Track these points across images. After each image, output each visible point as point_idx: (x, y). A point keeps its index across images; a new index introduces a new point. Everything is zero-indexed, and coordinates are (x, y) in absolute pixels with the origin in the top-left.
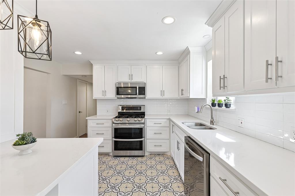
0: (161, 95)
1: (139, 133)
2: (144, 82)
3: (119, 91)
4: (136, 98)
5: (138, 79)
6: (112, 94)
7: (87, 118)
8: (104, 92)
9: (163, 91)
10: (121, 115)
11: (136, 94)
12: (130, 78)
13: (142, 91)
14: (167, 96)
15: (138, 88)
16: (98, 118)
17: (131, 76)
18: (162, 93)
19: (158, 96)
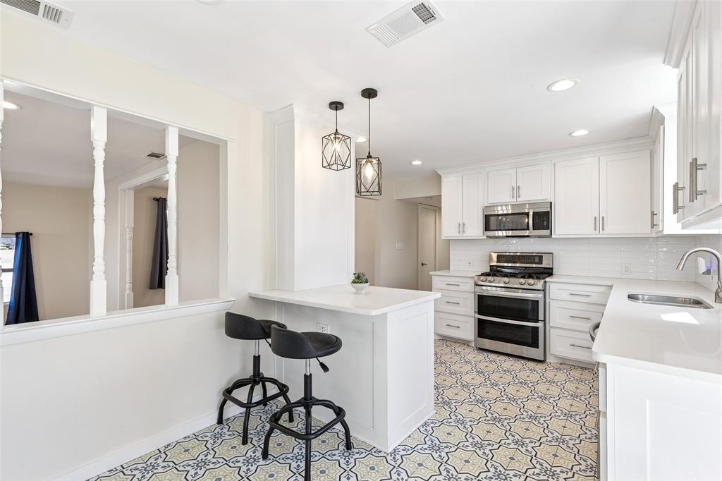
0: (595, 230)
2: (549, 200)
3: (489, 222)
4: (528, 236)
5: (532, 195)
6: (475, 228)
7: (431, 273)
8: (462, 227)
9: (601, 218)
10: (494, 272)
11: (528, 229)
12: (515, 195)
13: (543, 220)
14: (612, 230)
15: (531, 214)
16: (452, 273)
17: (516, 190)
18: (599, 222)
19: (588, 230)
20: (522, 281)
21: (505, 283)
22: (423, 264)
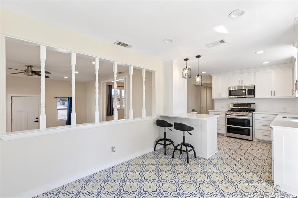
0: (272, 95)
1: (248, 123)
2: (254, 85)
3: (231, 93)
4: (246, 98)
5: (247, 82)
6: (225, 95)
7: (209, 110)
8: (220, 94)
9: (274, 92)
10: (232, 110)
11: (246, 95)
12: (241, 83)
13: (251, 92)
14: (278, 95)
15: (247, 90)
16: (215, 111)
17: (241, 82)
18: (273, 93)
19: (269, 95)
20: (244, 113)
21: (237, 114)
22: (202, 108)
